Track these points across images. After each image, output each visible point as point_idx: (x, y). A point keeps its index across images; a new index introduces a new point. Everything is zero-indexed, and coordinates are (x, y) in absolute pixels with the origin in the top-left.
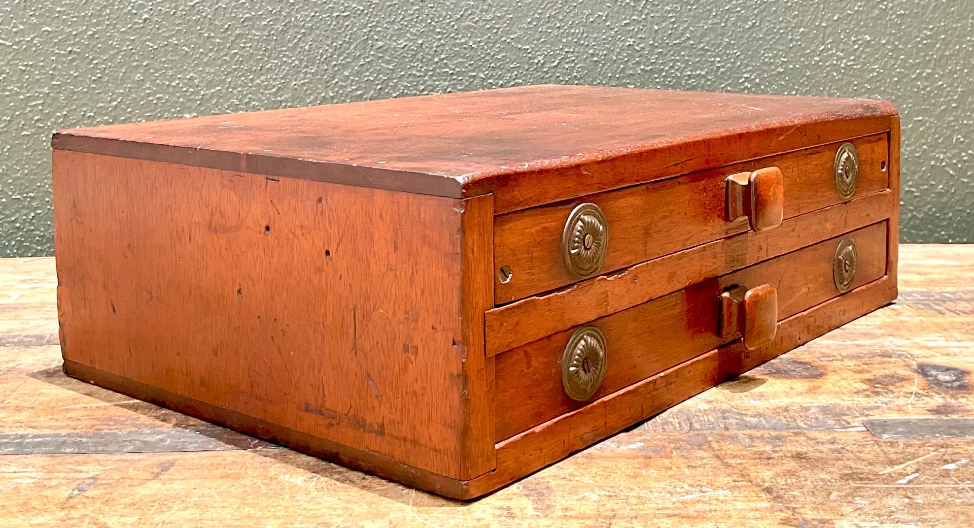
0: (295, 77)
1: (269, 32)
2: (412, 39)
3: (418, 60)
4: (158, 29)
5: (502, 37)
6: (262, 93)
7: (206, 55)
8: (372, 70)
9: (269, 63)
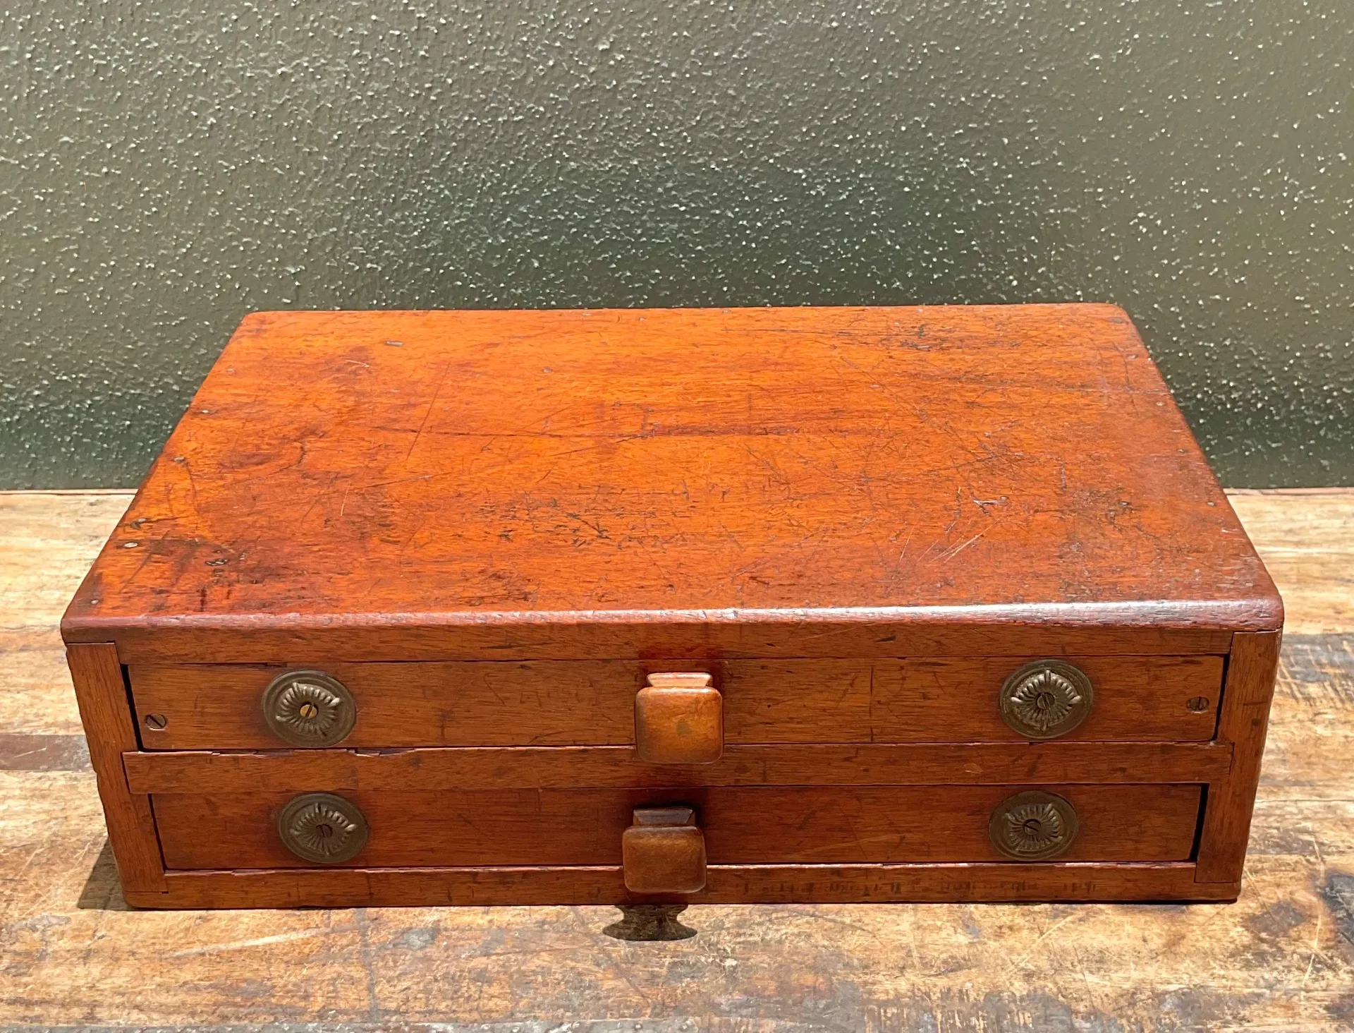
0: (444, 214)
1: (402, 145)
2: (621, 159)
3: (632, 190)
4: (234, 140)
5: (763, 155)
6: (399, 237)
7: (310, 180)
8: (561, 205)
9: (404, 192)
